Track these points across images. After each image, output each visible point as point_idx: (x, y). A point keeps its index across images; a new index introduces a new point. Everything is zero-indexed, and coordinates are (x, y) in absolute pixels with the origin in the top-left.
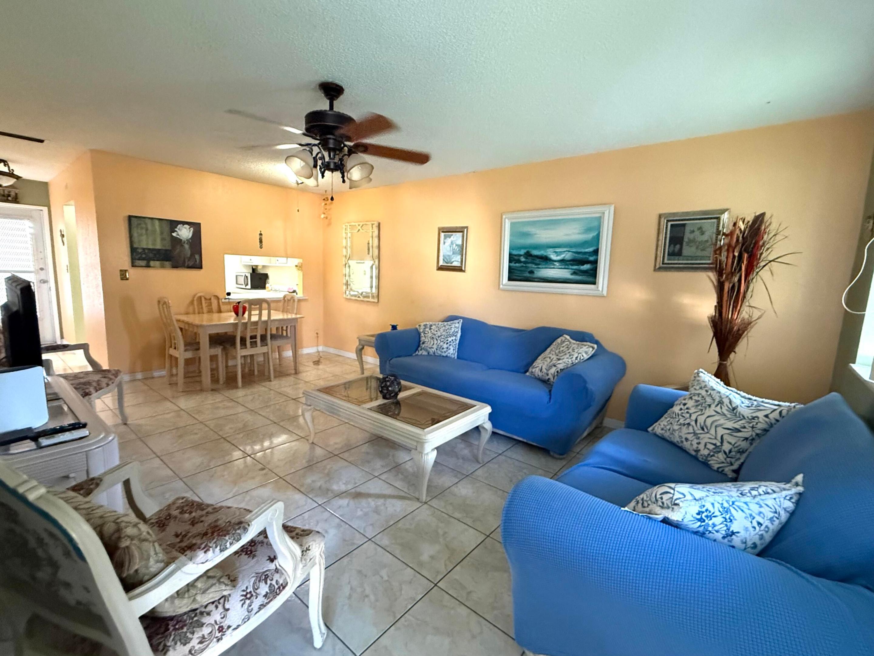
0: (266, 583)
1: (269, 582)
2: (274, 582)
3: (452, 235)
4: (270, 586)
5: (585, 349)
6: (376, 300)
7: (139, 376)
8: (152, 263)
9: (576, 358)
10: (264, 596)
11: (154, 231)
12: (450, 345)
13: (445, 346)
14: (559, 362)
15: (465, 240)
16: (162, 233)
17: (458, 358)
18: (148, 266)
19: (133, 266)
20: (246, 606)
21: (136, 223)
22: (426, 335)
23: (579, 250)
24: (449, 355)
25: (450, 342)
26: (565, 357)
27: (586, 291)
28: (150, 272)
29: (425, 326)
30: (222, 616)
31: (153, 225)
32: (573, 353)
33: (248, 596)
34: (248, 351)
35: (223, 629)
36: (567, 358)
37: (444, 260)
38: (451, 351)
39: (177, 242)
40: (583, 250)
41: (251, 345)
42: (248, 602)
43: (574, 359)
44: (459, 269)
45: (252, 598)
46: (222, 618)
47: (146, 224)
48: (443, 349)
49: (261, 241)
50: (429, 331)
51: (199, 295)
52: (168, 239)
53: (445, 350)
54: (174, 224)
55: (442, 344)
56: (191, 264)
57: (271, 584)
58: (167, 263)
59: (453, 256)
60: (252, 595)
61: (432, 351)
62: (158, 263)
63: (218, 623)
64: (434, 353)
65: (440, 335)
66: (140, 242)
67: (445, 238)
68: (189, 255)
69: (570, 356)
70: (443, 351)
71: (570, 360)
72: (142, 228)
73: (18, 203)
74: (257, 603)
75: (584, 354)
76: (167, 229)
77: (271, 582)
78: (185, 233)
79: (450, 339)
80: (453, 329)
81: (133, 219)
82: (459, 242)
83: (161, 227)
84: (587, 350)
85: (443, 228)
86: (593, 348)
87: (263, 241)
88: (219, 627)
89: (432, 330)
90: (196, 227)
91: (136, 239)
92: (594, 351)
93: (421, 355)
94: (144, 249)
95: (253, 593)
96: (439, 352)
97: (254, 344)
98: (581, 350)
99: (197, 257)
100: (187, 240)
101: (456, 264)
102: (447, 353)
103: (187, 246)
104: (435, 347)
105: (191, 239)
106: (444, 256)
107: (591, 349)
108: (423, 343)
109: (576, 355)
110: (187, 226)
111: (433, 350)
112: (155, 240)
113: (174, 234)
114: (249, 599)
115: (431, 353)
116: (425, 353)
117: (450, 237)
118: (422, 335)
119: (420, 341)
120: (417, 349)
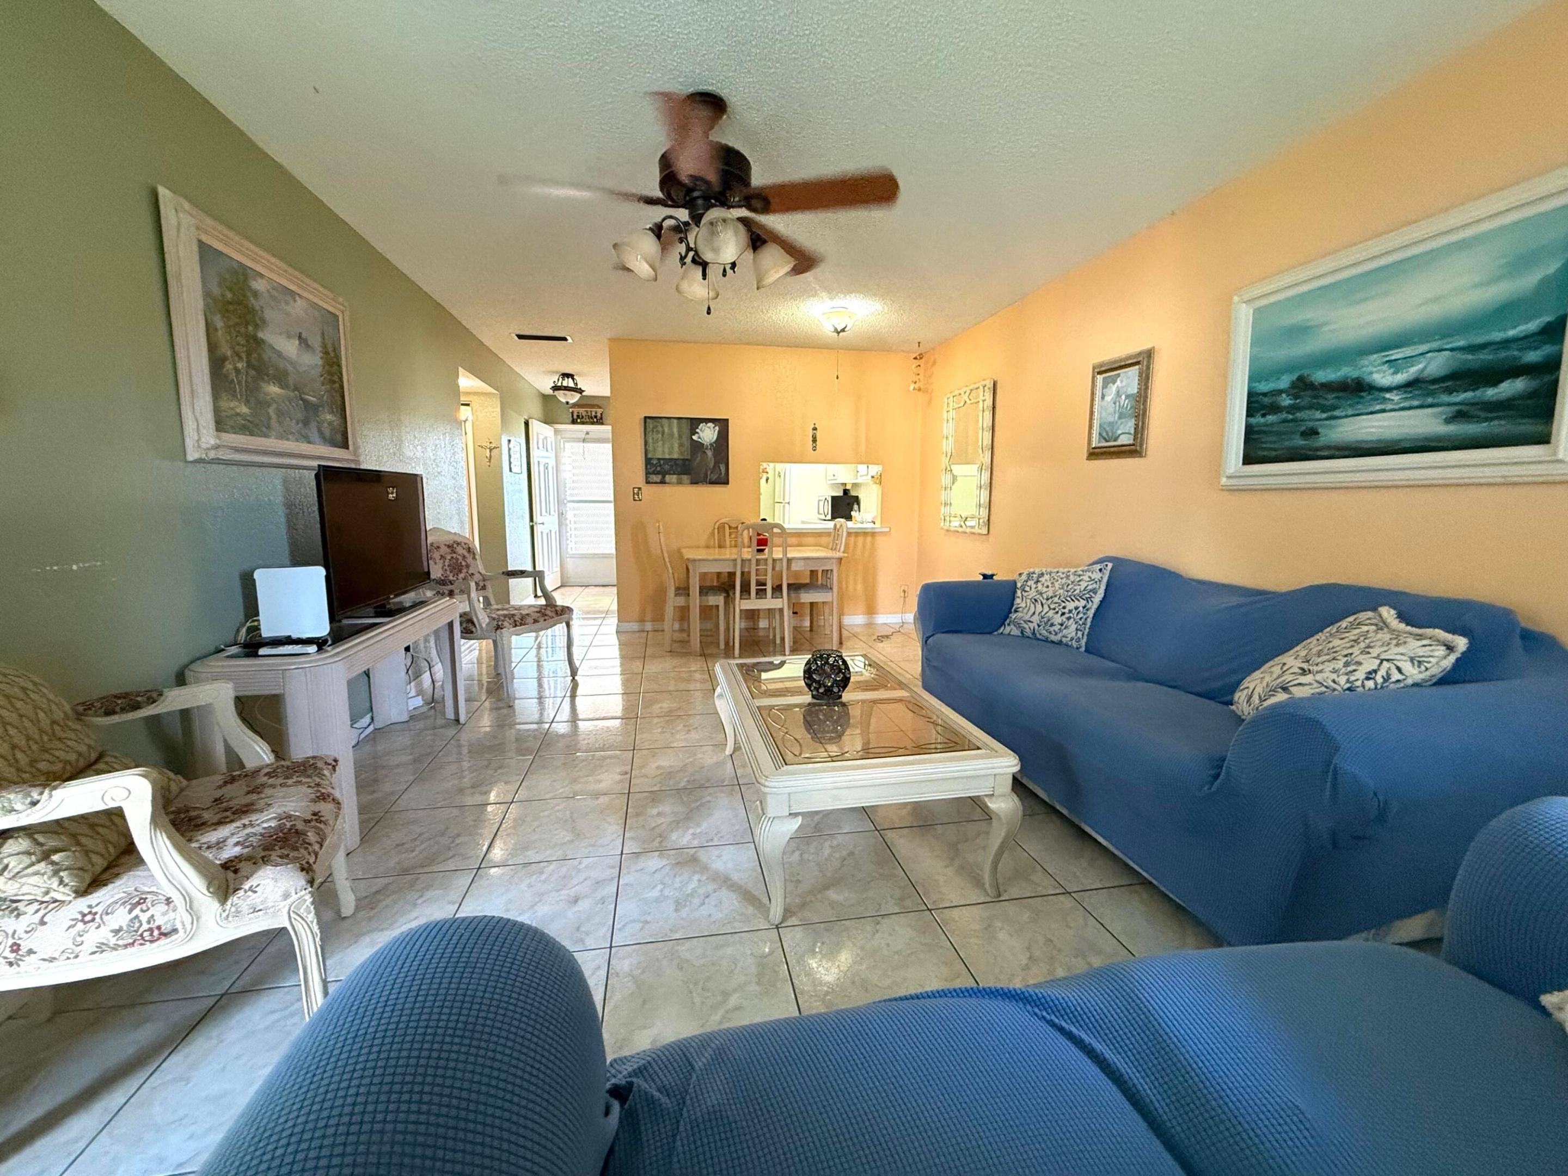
0: (130, 911)
1: (137, 911)
2: (144, 917)
3: (1119, 375)
4: (131, 920)
5: (1414, 647)
6: (985, 531)
7: (649, 626)
8: (668, 478)
9: (1370, 675)
10: (112, 931)
11: (672, 435)
12: (1069, 618)
13: (1058, 619)
14: (1302, 679)
15: (1145, 380)
16: (680, 437)
17: (1087, 651)
18: (663, 482)
19: (648, 482)
20: (73, 932)
21: (651, 426)
22: (1025, 594)
23: (1480, 340)
24: (1064, 640)
25: (1070, 611)
26: (1329, 667)
27: (1504, 471)
28: (666, 489)
29: (1030, 575)
30: (29, 929)
31: (670, 427)
32: (1361, 658)
33: (88, 918)
34: (753, 603)
35: (19, 949)
36: (1335, 671)
37: (1100, 434)
38: (1071, 631)
39: (698, 447)
40: (1498, 336)
41: (757, 593)
42: (80, 926)
43: (1360, 675)
44: (1134, 451)
45: (89, 925)
46: (27, 932)
47: (662, 426)
48: (1052, 625)
49: (814, 440)
50: (1034, 586)
51: (723, 521)
52: (687, 444)
53: (1057, 628)
54: (694, 423)
55: (1051, 613)
56: (714, 477)
57: (137, 917)
58: (685, 478)
59: (1119, 422)
60: (93, 920)
61: (1028, 628)
62: (674, 478)
63: (16, 936)
64: (1034, 633)
65: (1050, 594)
66: (655, 450)
67: (1105, 386)
68: (711, 465)
69: (1347, 664)
70: (1052, 629)
71: (1342, 680)
72: (658, 432)
73: (602, 424)
74: (94, 936)
75: (1407, 667)
76: (686, 430)
77: (141, 914)
78: (708, 434)
79: (1071, 605)
80: (1083, 585)
81: (648, 420)
82: (1133, 389)
83: (679, 427)
84: (1421, 652)
85: (1101, 365)
86: (1450, 648)
87: (818, 438)
88: (15, 944)
89: (1039, 585)
90: (723, 425)
91: (650, 448)
92: (1452, 658)
93: (1009, 634)
94: (659, 459)
95: (97, 917)
96: (1044, 632)
97: (761, 593)
98: (1401, 649)
99: (723, 468)
100: (711, 445)
101: (1125, 440)
102: (1060, 635)
103: (710, 453)
104: (1036, 619)
105: (715, 442)
106: (1100, 426)
107: (1441, 651)
108: (1016, 611)
109: (1372, 664)
110: (710, 425)
111: (1031, 625)
112: (672, 447)
113: (695, 437)
114: (85, 923)
115: (1028, 632)
116: (1016, 632)
117: (1114, 383)
118: (1019, 593)
119: (1012, 605)
120: (1003, 624)
